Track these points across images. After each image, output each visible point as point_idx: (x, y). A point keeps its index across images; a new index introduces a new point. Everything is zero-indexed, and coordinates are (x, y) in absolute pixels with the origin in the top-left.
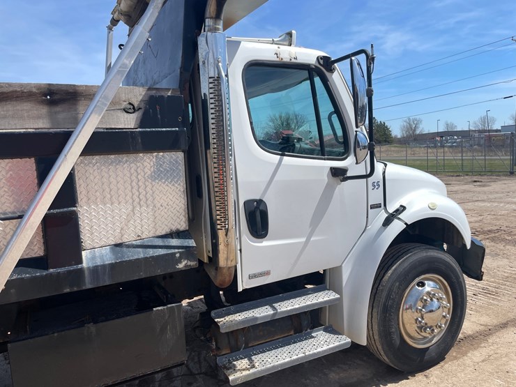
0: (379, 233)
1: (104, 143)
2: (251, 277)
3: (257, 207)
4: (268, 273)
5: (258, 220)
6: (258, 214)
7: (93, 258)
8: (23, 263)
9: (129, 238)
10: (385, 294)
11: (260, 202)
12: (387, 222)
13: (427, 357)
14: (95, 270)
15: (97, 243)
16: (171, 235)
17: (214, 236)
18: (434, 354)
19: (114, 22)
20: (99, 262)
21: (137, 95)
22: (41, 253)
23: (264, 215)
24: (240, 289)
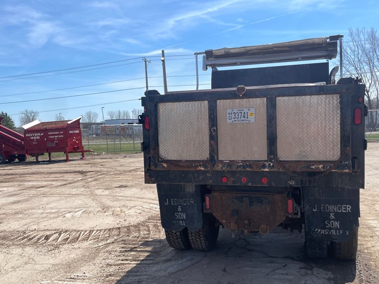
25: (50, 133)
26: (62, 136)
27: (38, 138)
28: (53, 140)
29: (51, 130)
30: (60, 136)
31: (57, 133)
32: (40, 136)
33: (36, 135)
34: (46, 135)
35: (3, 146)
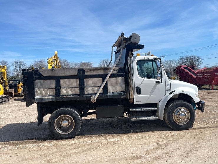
0: (168, 96)
1: (112, 76)
2: (137, 102)
3: (138, 88)
4: (141, 102)
5: (139, 91)
6: (139, 89)
7: (109, 94)
8: (100, 94)
9: (115, 91)
10: (169, 110)
11: (139, 87)
12: (170, 94)
13: (181, 127)
14: (110, 96)
15: (110, 92)
16: (122, 92)
17: (129, 93)
18: (184, 127)
19: (113, 46)
20: (110, 94)
21: (117, 68)
22: (102, 92)
23: (140, 90)
24: (135, 104)
25: (206, 74)
26: (211, 76)
27: (201, 76)
28: (207, 78)
29: (207, 73)
30: (210, 76)
31: (209, 74)
32: (202, 76)
33: (200, 75)
34: (204, 76)
35: (189, 79)
